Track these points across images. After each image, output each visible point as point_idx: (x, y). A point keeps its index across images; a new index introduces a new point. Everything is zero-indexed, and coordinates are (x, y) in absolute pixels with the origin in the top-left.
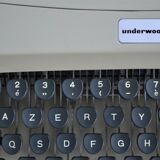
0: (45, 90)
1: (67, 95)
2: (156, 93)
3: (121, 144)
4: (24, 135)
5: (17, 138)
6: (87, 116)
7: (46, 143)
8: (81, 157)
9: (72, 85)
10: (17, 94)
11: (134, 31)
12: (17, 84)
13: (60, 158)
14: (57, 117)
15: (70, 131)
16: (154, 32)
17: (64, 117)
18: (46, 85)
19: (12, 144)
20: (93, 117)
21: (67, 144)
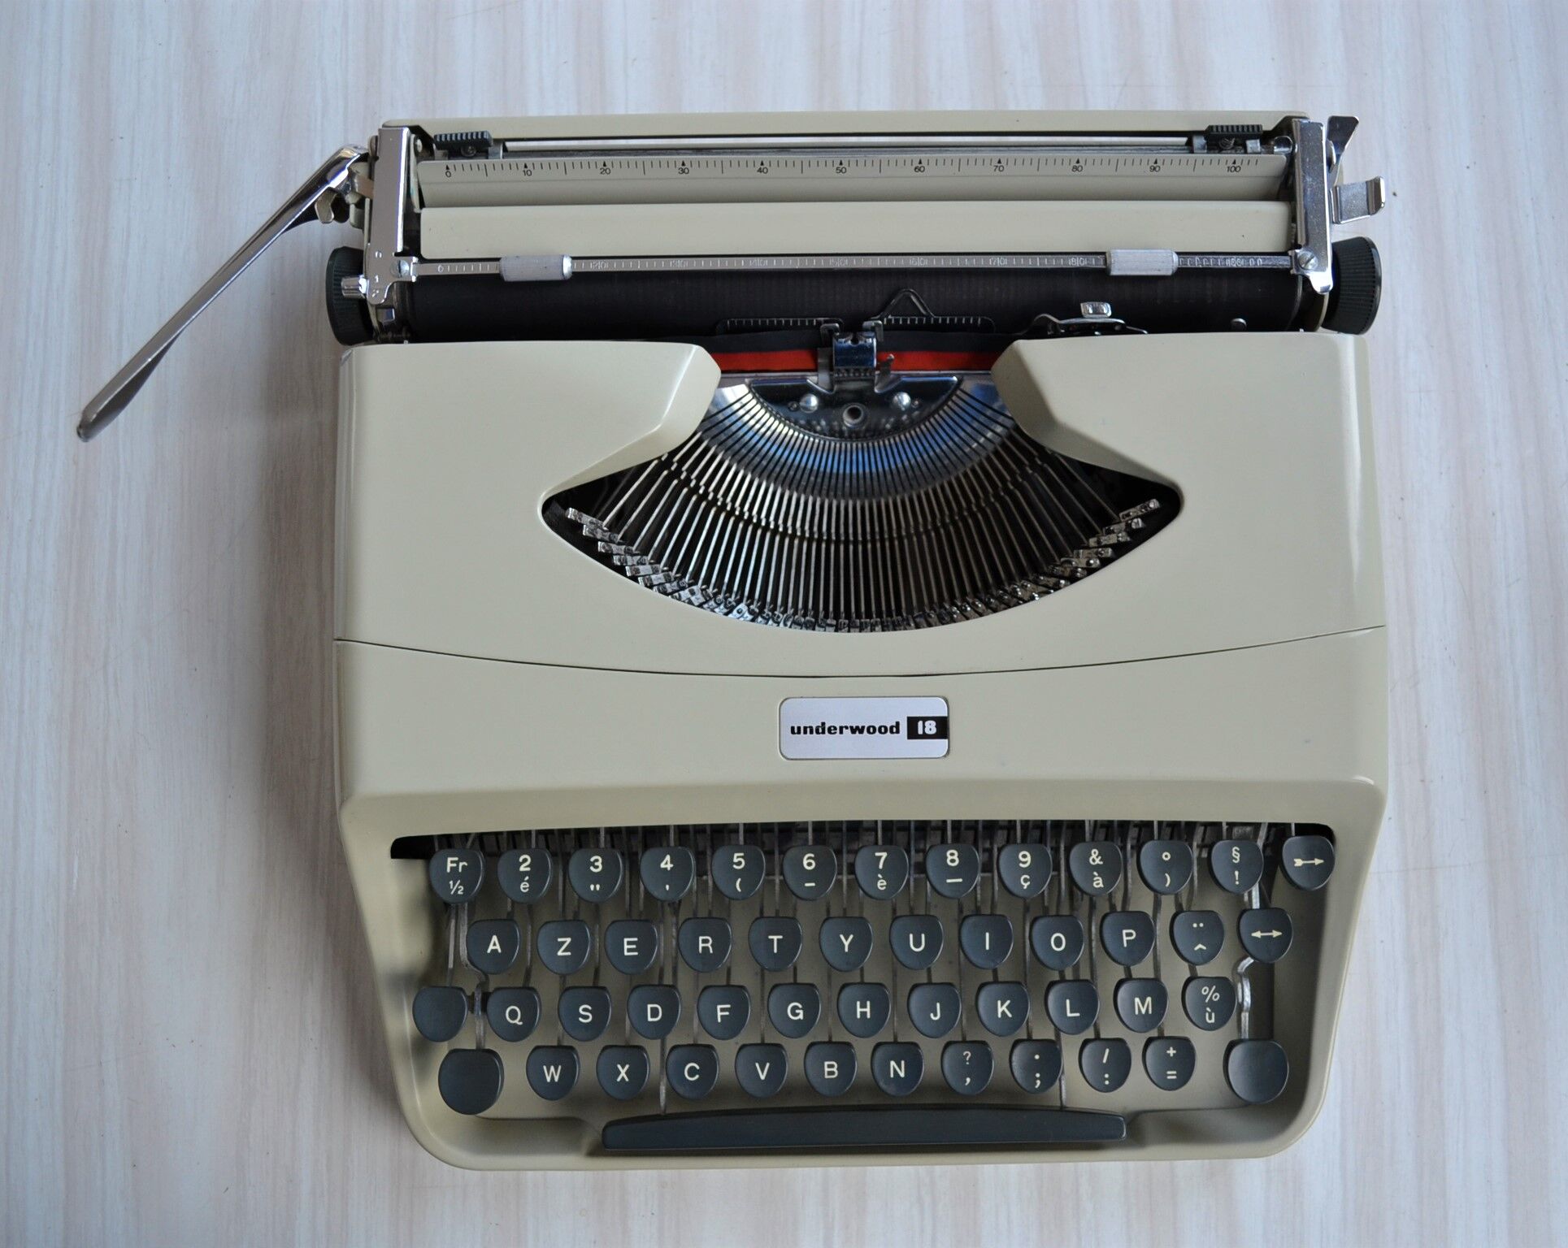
0: (596, 878)
1: (656, 894)
2: (881, 884)
3: (796, 1012)
4: (547, 989)
5: (526, 996)
6: (705, 943)
7: (600, 1012)
8: (695, 1045)
9: (667, 864)
10: (524, 887)
11: (822, 729)
12: (525, 863)
13: (640, 1048)
14: (628, 947)
15: (668, 980)
16: (872, 730)
17: (646, 945)
18: (598, 864)
19: (513, 1015)
20: (721, 943)
21: (655, 1013)
